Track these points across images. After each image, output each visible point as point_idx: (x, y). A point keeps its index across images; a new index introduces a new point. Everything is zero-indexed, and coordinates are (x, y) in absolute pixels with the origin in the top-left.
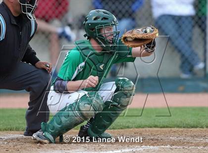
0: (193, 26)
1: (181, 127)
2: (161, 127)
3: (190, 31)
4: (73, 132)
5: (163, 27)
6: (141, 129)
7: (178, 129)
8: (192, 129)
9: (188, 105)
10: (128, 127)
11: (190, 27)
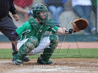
0: (91, 11)
1: (85, 58)
2: (76, 58)
3: (90, 13)
4: (35, 60)
5: (77, 11)
6: (66, 59)
7: (83, 59)
8: (90, 59)
9: (88, 47)
10: (60, 58)
11: (89, 11)
